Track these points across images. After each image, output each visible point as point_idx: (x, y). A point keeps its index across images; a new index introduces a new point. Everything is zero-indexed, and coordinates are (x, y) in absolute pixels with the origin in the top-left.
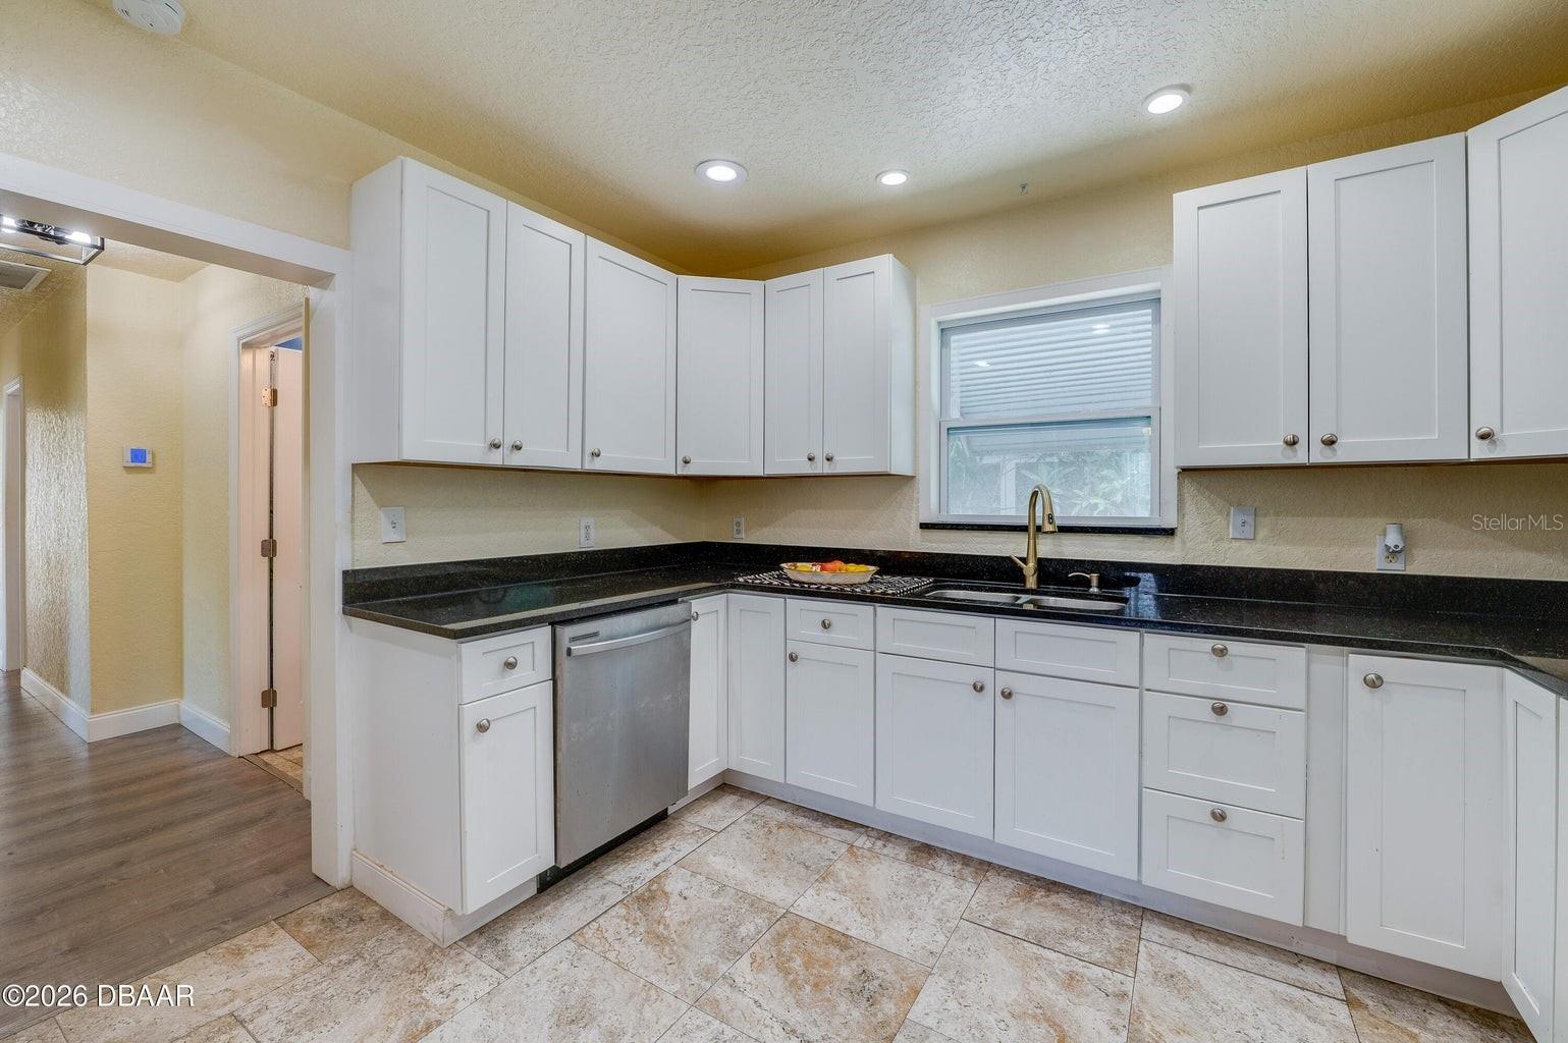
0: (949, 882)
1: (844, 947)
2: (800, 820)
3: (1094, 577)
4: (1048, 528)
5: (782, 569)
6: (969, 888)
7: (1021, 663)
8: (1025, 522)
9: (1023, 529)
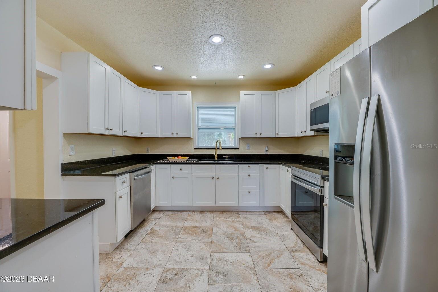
0: (209, 215)
1: (197, 228)
2: (175, 213)
3: (227, 157)
4: (221, 148)
5: (167, 159)
6: (213, 215)
7: (221, 172)
8: (215, 147)
9: (215, 148)
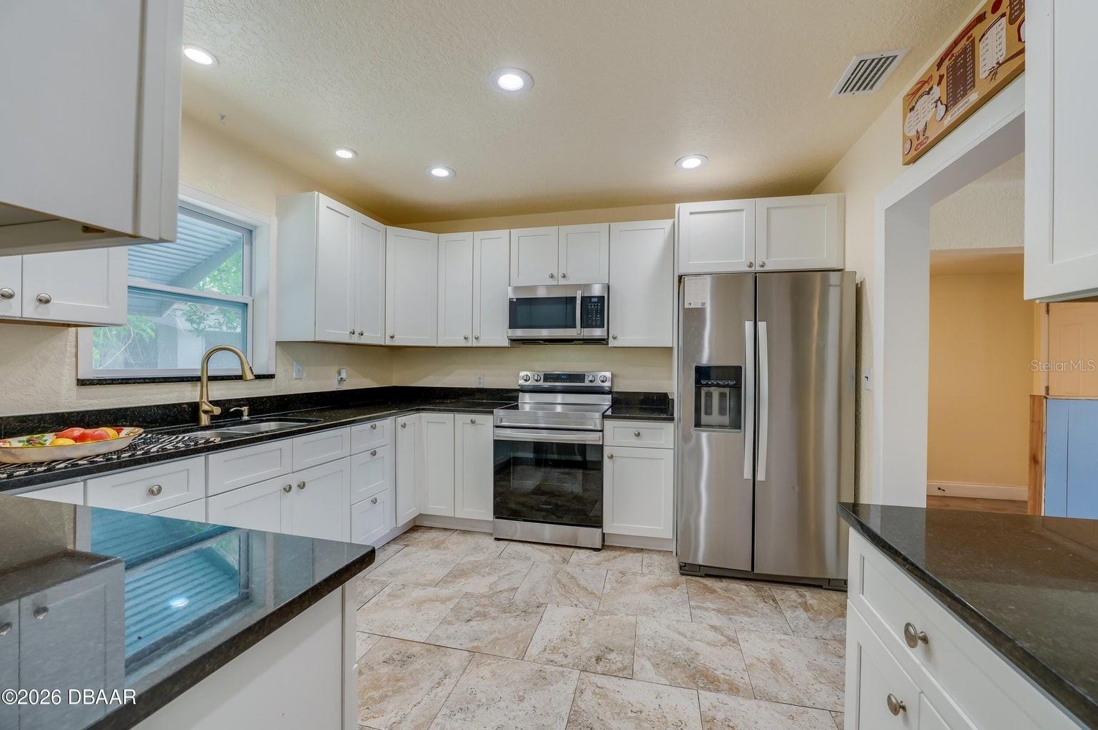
3: (245, 409)
